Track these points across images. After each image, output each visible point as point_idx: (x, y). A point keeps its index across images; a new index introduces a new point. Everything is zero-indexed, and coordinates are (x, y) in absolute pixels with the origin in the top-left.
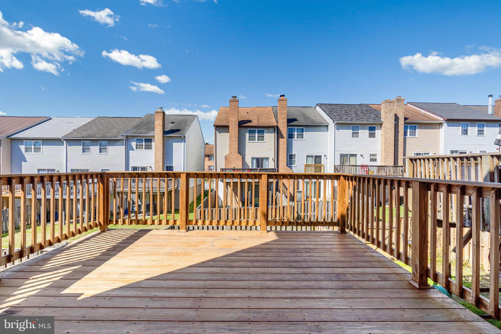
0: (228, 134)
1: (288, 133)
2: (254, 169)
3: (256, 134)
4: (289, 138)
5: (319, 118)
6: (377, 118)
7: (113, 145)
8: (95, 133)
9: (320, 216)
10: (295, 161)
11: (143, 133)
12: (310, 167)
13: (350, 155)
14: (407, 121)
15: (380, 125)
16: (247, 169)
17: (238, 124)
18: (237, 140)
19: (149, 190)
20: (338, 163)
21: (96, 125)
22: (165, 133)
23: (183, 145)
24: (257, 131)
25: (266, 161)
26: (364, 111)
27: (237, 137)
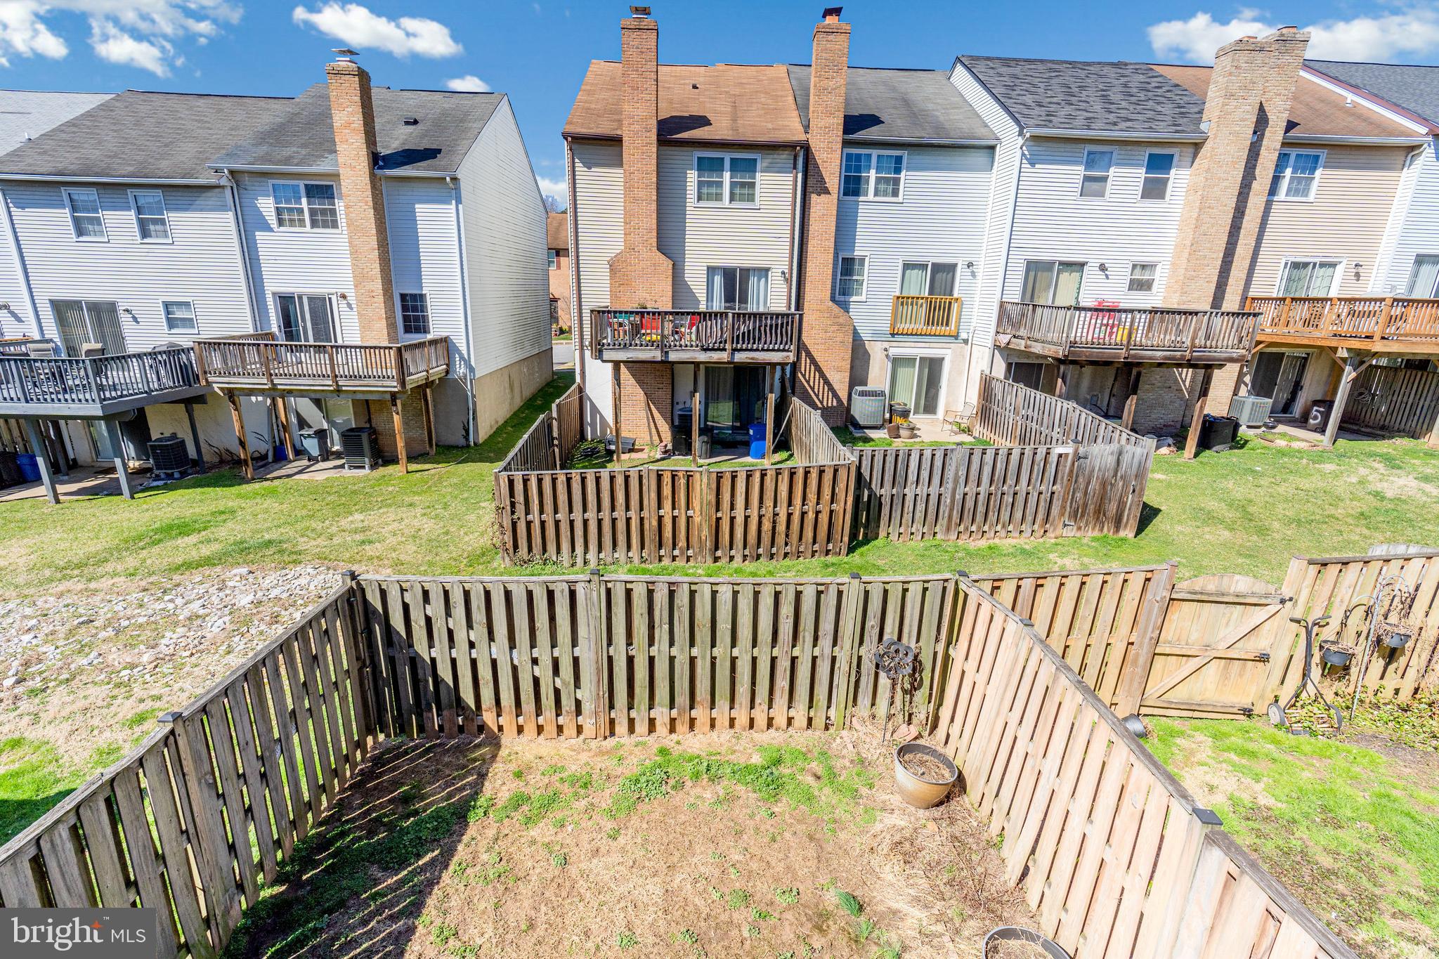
0: (616, 174)
1: (843, 174)
2: (716, 314)
3: (727, 176)
4: (845, 194)
5: (961, 117)
6: (1185, 120)
7: (186, 210)
8: (110, 157)
9: (948, 501)
10: (861, 283)
11: (296, 161)
12: (912, 304)
13: (1061, 263)
14: (1293, 133)
15: (1191, 150)
16: (688, 313)
17: (655, 131)
18: (655, 198)
19: (338, 385)
20: (1014, 294)
21: (115, 124)
22: (381, 163)
23: (454, 211)
24: (727, 164)
25: (759, 281)
26: (1135, 90)
27: (654, 186)
